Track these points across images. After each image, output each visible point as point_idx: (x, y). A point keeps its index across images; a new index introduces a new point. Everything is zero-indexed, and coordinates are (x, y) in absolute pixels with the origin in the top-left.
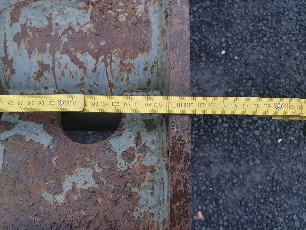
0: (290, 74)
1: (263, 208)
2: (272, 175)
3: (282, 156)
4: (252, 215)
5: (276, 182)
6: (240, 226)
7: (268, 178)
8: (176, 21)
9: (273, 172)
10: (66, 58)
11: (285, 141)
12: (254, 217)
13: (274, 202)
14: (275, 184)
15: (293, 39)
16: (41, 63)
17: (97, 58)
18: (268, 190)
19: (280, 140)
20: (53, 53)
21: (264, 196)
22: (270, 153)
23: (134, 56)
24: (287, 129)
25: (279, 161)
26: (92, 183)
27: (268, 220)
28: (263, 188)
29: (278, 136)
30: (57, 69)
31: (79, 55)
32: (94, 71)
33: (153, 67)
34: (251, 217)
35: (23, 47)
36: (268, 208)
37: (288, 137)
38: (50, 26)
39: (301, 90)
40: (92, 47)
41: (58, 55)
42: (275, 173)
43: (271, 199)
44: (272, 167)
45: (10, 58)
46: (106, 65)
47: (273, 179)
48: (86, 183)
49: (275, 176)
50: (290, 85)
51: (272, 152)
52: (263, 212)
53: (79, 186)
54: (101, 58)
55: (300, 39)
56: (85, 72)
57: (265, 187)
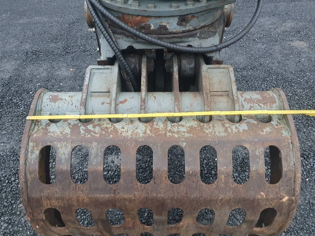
0: (303, 142)
1: (308, 220)
2: (308, 200)
3: (311, 189)
4: (301, 225)
5: (312, 204)
6: (296, 232)
7: (306, 201)
8: (283, 96)
9: (309, 198)
10: (257, 105)
11: (311, 179)
12: (303, 226)
13: (314, 216)
14: (311, 205)
15: (300, 122)
16: (250, 106)
17: (264, 105)
18: (308, 209)
19: (307, 179)
20: (253, 103)
21: (306, 213)
22: (303, 187)
23: (273, 104)
24: (310, 173)
25: (310, 191)
26: (270, 130)
27: (312, 227)
28: (305, 208)
29: (305, 176)
30: (255, 107)
31: (260, 104)
32: (264, 107)
33: (278, 107)
34: (302, 226)
35: (246, 102)
36: (311, 220)
37: (312, 178)
38: (251, 98)
39: (313, 150)
40: (263, 102)
41: (255, 104)
42: (309, 199)
43: (311, 215)
44: (306, 195)
45: (243, 105)
46: (266, 106)
47: (310, 202)
48: (269, 130)
49: (311, 200)
50: (305, 147)
51: (304, 186)
52: (308, 223)
53: (268, 131)
54: (265, 105)
55: (304, 122)
56: (261, 108)
57: (306, 207)
